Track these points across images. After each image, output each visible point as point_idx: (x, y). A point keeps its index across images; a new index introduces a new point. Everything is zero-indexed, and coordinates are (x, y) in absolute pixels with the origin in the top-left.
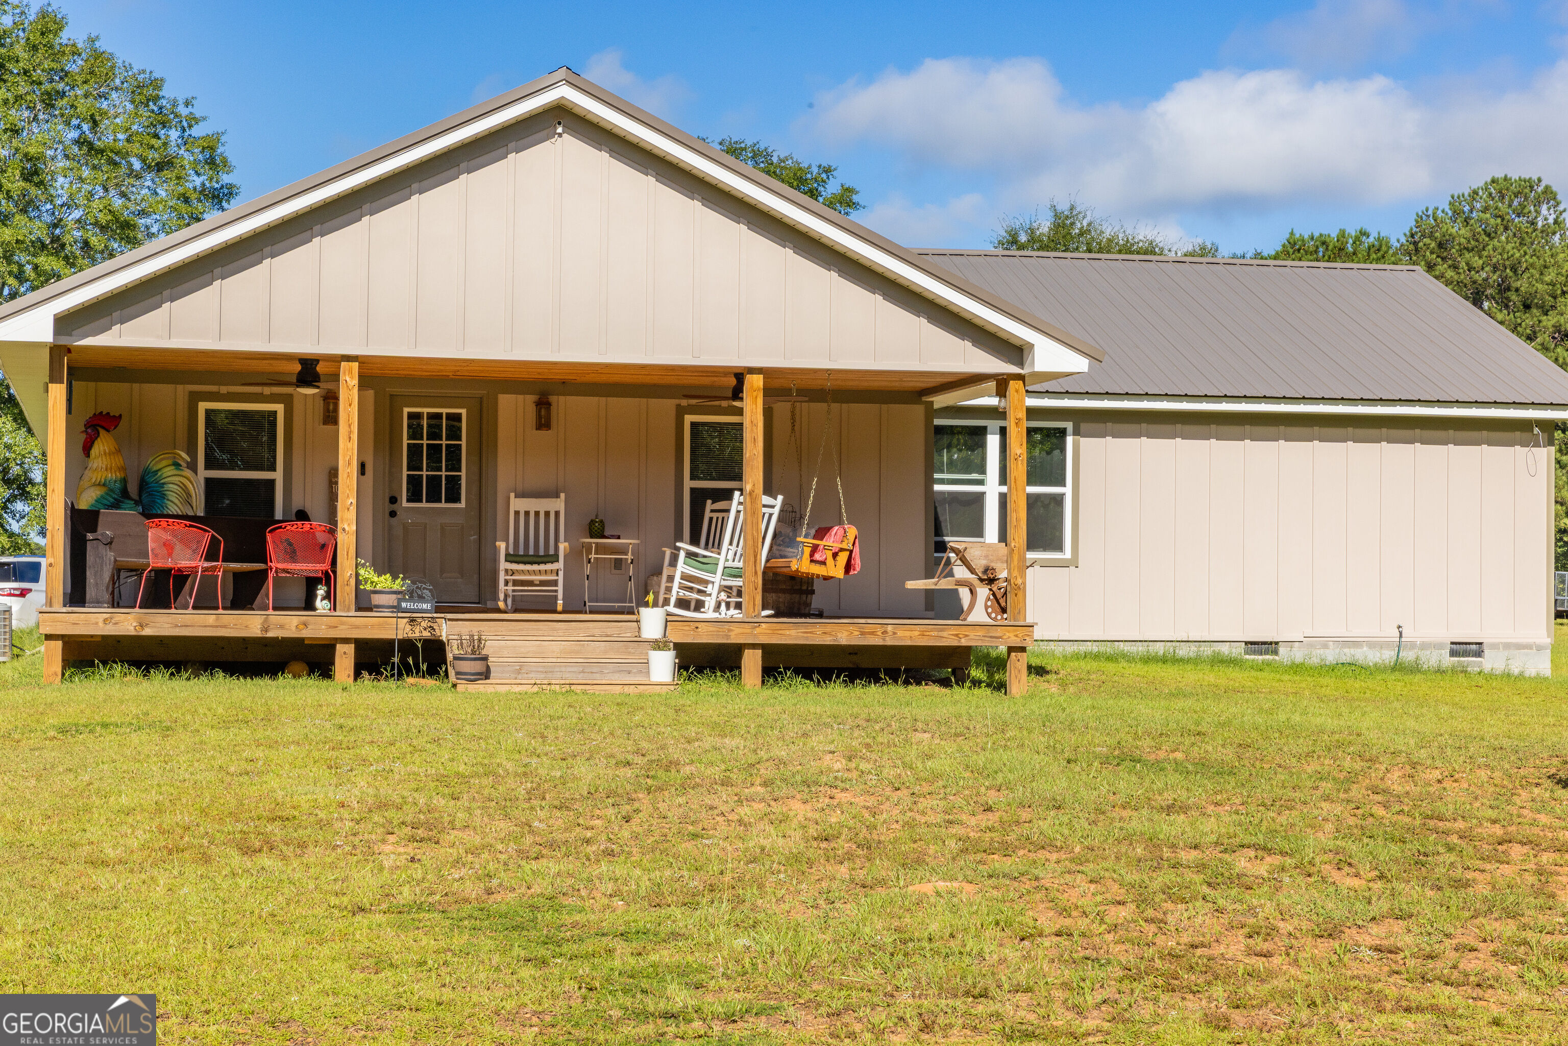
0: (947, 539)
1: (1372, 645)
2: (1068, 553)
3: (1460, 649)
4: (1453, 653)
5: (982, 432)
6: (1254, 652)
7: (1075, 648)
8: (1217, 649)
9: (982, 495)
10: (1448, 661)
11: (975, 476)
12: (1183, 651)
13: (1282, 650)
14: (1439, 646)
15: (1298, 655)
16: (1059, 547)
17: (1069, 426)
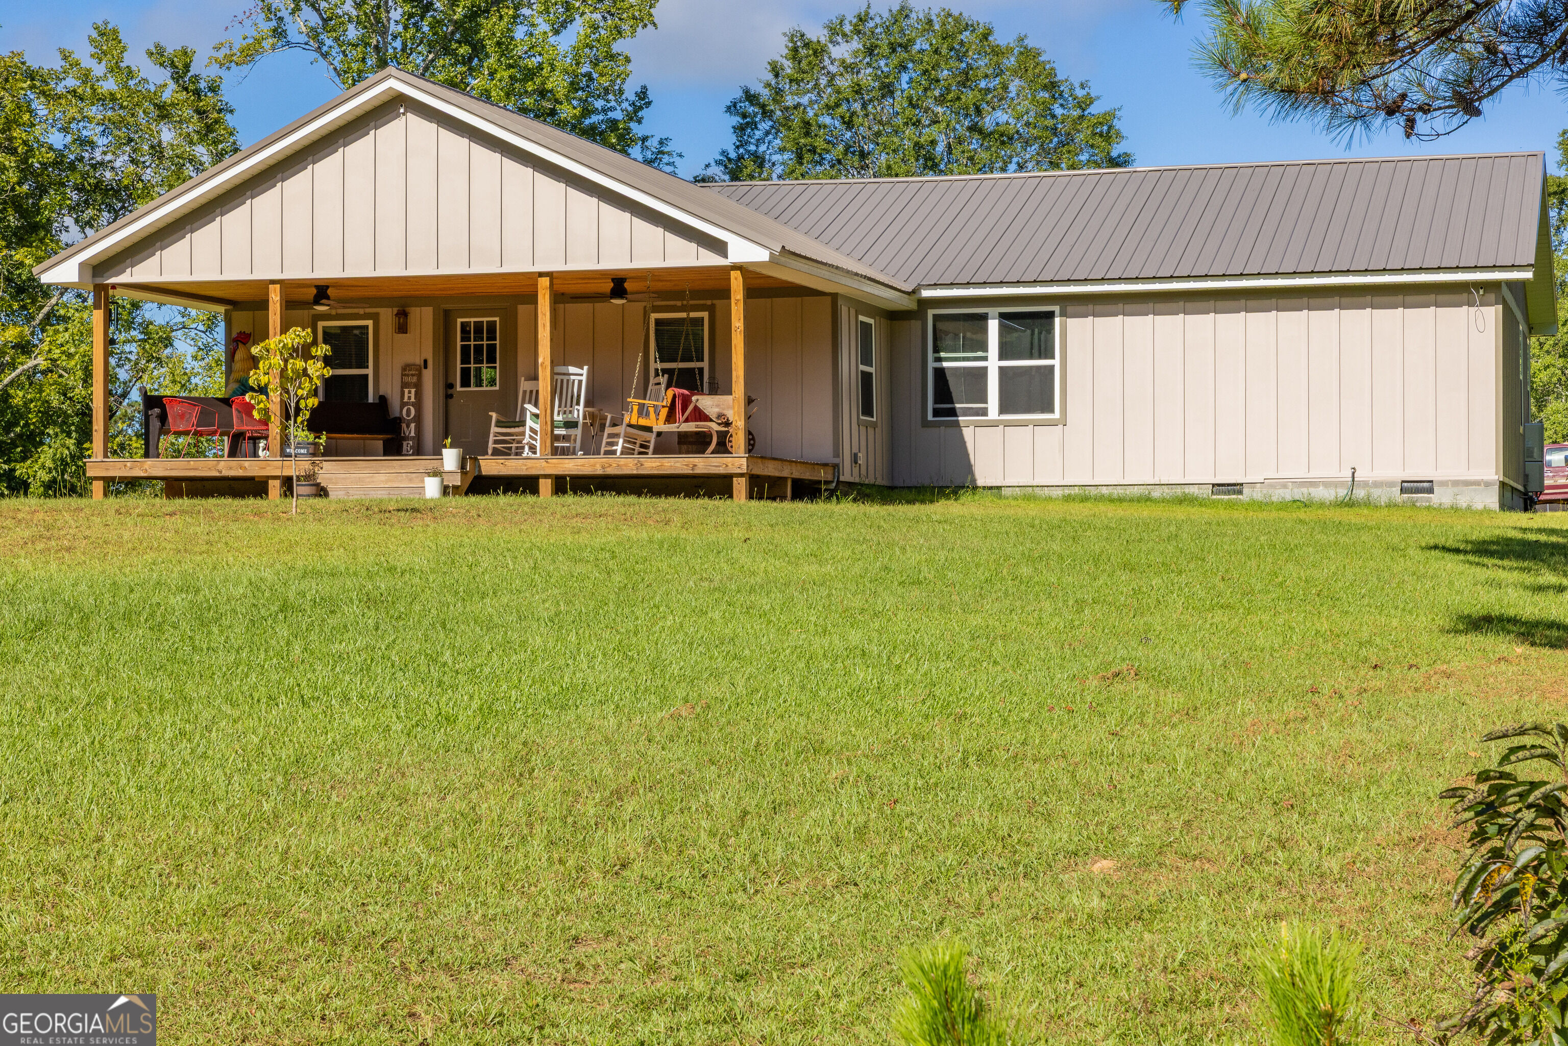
0: (958, 406)
1: (1327, 484)
2: (1057, 415)
3: (1411, 487)
4: (1403, 491)
5: (984, 318)
6: (1218, 493)
7: (1067, 491)
8: (1187, 491)
9: (985, 369)
10: (1400, 498)
11: (980, 354)
12: (1156, 493)
13: (1246, 490)
14: (1390, 484)
15: (1258, 494)
16: (1052, 411)
17: (1056, 309)
